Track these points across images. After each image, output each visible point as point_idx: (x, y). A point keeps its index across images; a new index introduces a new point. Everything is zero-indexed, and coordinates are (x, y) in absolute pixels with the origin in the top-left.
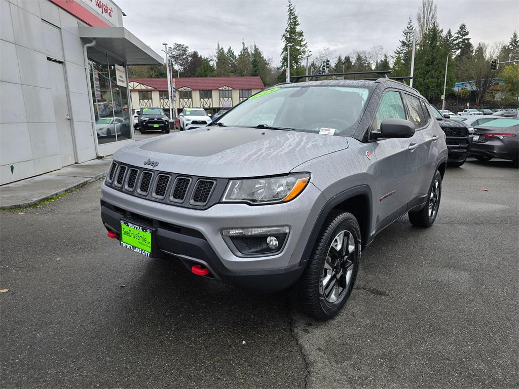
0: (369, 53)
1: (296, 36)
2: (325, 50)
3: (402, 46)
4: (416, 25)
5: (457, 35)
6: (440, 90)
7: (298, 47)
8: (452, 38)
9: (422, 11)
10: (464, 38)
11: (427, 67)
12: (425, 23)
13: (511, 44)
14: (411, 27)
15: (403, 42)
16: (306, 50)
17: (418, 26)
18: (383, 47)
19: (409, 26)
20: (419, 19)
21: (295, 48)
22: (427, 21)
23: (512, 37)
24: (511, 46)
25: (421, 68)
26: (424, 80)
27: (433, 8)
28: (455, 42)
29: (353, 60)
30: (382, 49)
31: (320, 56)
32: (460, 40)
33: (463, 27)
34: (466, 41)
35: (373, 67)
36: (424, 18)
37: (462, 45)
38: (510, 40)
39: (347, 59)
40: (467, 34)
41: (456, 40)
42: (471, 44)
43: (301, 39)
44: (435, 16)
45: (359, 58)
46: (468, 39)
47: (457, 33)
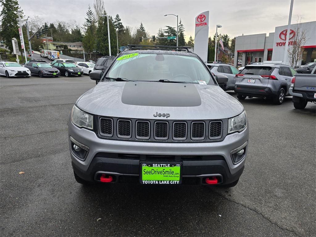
0: (68, 24)
1: (12, 3)
2: (35, 17)
3: (87, 22)
4: (93, 10)
5: (115, 20)
6: (113, 50)
7: (15, 12)
8: (113, 21)
9: (96, 3)
10: (119, 22)
11: (105, 36)
12: (99, 10)
13: (141, 29)
14: (90, 11)
15: (87, 20)
16: (23, 15)
17: (95, 11)
18: (76, 21)
19: (89, 10)
20: (95, 7)
21: (13, 12)
22: (100, 9)
23: (141, 25)
24: (140, 30)
25: (102, 37)
26: (104, 44)
27: (102, 2)
28: (115, 24)
29: (56, 26)
30: (75, 22)
31: (32, 21)
32: (117, 23)
33: (117, 16)
34: (120, 24)
35: (71, 33)
36: (97, 7)
37: (119, 26)
38: (140, 27)
39: (52, 26)
40: (120, 20)
41: (115, 23)
42: (123, 26)
43: (17, 6)
44: (104, 7)
45: (60, 26)
46: (121, 23)
47: (115, 19)
